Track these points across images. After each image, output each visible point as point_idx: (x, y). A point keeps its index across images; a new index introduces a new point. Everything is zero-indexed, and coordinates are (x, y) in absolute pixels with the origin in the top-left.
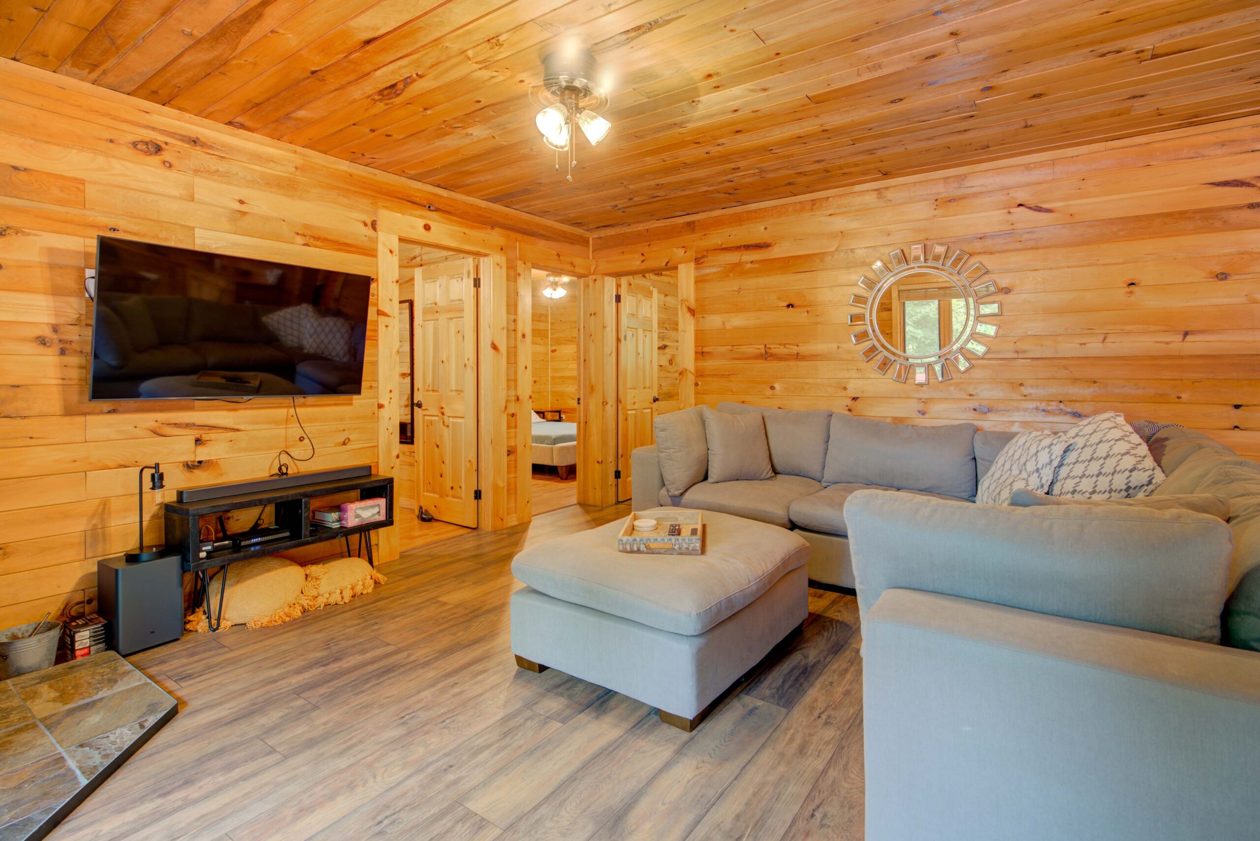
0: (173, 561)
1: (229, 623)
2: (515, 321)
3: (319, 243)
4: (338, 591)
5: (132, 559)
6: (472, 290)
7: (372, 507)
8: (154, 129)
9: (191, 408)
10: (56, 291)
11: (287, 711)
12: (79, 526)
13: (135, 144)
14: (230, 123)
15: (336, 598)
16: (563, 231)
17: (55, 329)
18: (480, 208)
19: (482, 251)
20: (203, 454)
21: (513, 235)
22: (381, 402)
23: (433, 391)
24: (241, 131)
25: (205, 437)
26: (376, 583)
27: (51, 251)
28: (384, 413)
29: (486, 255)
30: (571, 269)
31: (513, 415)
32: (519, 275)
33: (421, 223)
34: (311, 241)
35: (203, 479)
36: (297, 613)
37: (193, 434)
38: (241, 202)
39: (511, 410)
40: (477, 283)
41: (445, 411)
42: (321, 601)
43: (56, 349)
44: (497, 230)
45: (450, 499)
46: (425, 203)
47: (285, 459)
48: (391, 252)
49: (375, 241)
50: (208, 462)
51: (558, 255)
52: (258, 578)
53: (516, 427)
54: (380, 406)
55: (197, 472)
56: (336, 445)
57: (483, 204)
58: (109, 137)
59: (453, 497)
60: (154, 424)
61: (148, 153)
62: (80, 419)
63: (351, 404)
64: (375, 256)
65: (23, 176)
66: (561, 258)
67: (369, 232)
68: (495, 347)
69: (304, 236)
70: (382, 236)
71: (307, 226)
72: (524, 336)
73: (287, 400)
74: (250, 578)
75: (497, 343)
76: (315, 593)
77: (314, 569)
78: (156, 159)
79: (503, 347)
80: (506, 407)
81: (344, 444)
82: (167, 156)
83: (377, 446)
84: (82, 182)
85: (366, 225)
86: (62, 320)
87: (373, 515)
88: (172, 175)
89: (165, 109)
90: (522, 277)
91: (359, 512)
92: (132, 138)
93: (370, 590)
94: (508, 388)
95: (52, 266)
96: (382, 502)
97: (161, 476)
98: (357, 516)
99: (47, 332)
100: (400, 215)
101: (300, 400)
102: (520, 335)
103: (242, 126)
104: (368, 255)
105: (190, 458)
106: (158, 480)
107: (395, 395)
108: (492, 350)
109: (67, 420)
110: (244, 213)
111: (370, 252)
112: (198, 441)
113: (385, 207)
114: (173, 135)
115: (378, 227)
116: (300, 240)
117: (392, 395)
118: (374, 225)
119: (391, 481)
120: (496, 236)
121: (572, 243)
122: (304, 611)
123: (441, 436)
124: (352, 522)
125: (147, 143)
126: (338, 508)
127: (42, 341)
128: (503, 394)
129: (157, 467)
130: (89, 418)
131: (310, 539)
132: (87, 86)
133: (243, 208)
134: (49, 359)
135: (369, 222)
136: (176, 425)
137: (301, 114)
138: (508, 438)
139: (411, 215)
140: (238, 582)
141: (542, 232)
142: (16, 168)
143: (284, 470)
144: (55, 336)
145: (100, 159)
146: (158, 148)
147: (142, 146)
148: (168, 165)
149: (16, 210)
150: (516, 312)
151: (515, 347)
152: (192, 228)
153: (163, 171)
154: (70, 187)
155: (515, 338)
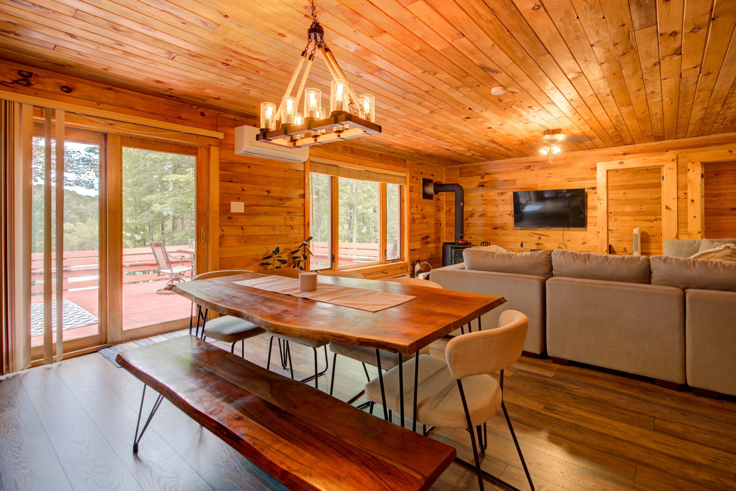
2: (685, 194)
3: (574, 180)
8: (528, 163)
9: (538, 230)
13: (525, 168)
18: (657, 145)
20: (541, 242)
21: (684, 151)
25: (541, 237)
28: (600, 235)
29: (662, 165)
32: (689, 170)
34: (571, 180)
37: (538, 236)
38: (550, 174)
44: (671, 151)
46: (622, 153)
47: (561, 246)
48: (603, 176)
49: (595, 174)
50: (543, 244)
54: (598, 232)
55: (539, 245)
56: (581, 244)
58: (520, 168)
60: (530, 233)
61: (528, 169)
62: (515, 231)
63: (586, 231)
64: (596, 179)
65: (506, 181)
66: (734, 152)
67: (593, 172)
68: (668, 208)
69: (569, 178)
70: (598, 172)
72: (693, 201)
73: (561, 228)
75: (668, 206)
78: (530, 169)
79: (675, 207)
80: (677, 237)
81: (584, 244)
82: (532, 168)
83: (598, 246)
84: (516, 180)
85: (592, 169)
88: (533, 172)
89: (531, 157)
90: (691, 171)
92: (525, 167)
94: (679, 227)
99: (510, 212)
100: (607, 162)
101: (565, 229)
102: (689, 200)
105: (537, 242)
106: (521, 245)
107: (605, 229)
108: (667, 210)
109: (513, 231)
110: (550, 177)
111: (593, 179)
112: (539, 238)
113: (601, 161)
114: (532, 163)
115: (597, 169)
116: (566, 180)
117: (603, 228)
118: (595, 169)
120: (670, 155)
127: (509, 214)
132: (516, 159)
136: (535, 234)
139: (613, 160)
145: (519, 173)
146: (530, 167)
147: (527, 168)
148: (532, 170)
149: (506, 189)
150: (686, 189)
151: (687, 207)
152: (537, 184)
153: (531, 172)
154: (514, 181)
155: (686, 202)
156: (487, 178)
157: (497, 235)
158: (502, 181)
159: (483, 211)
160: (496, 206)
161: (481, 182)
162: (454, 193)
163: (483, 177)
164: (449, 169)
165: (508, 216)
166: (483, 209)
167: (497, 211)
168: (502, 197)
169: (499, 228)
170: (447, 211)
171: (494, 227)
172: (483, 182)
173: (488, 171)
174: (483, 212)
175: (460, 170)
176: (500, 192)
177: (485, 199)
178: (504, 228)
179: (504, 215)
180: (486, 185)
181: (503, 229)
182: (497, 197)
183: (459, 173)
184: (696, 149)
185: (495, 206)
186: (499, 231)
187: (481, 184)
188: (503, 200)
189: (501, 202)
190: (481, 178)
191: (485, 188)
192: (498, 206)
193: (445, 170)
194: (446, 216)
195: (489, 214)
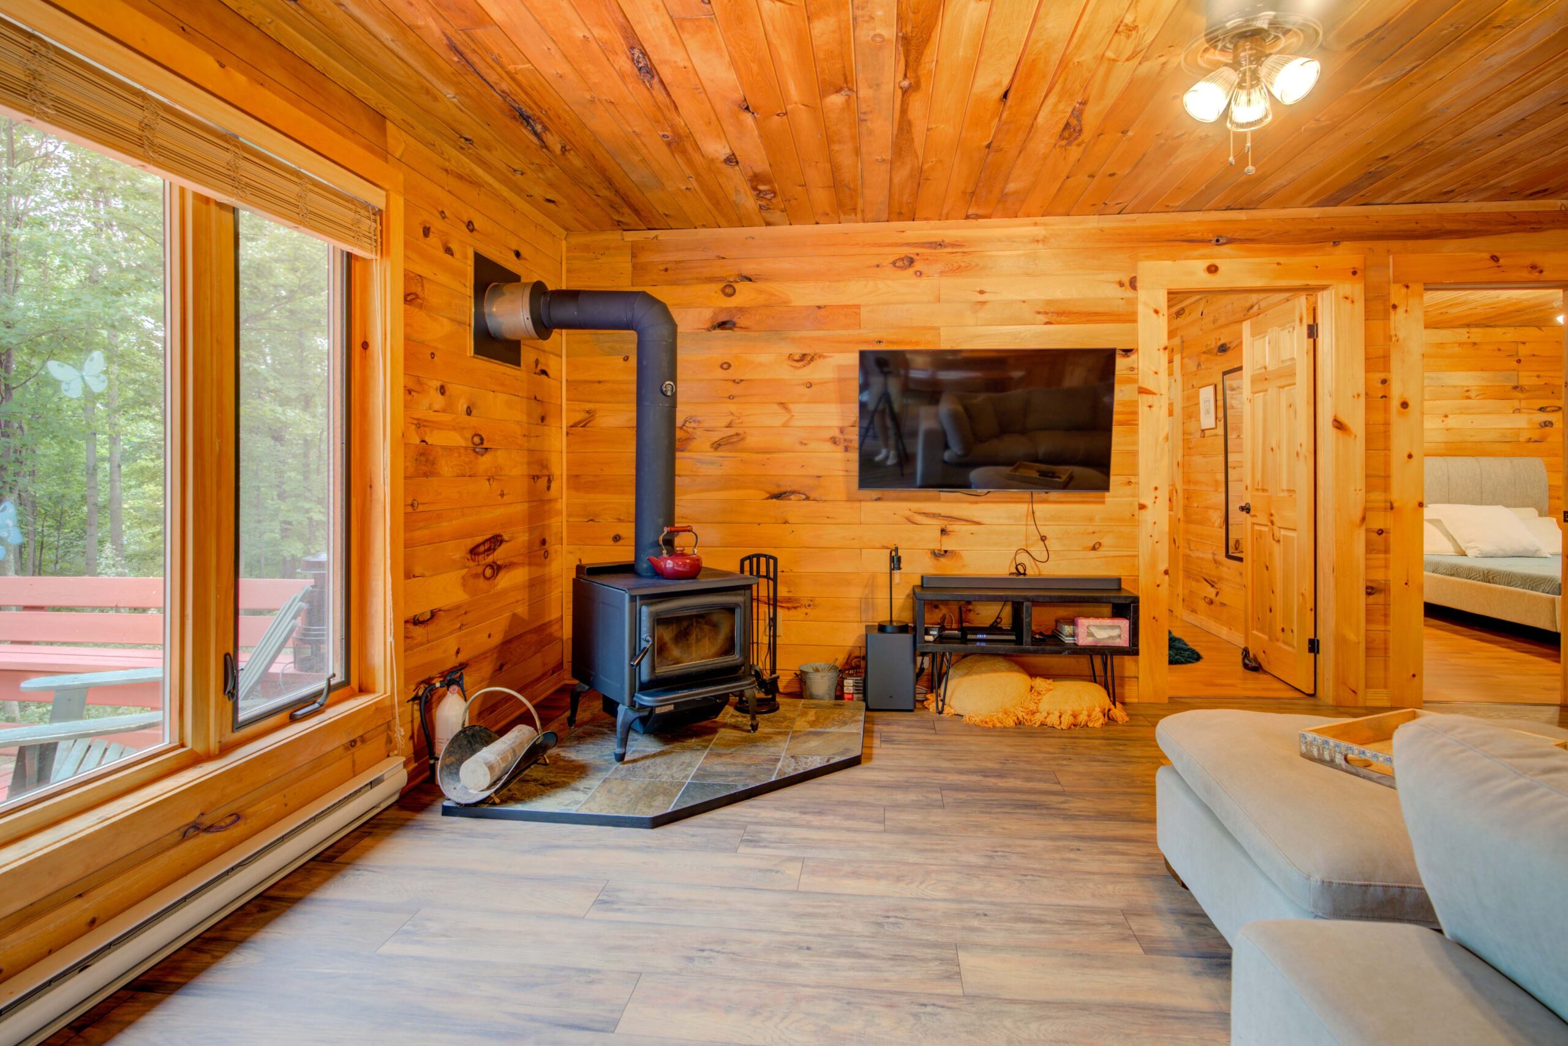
0: (907, 638)
1: (953, 711)
2: (1384, 382)
3: (1063, 319)
4: (1057, 714)
5: (882, 628)
6: (1307, 343)
7: (1112, 627)
8: (908, 244)
9: (938, 500)
10: (842, 400)
11: (921, 798)
12: (856, 593)
13: (894, 263)
14: (967, 217)
15: (1053, 720)
16: (1509, 214)
17: (842, 430)
18: (1311, 220)
19: (1313, 282)
20: (948, 544)
21: (1380, 246)
22: (1142, 501)
23: (1264, 490)
24: (981, 221)
25: (950, 528)
26: (1110, 719)
27: (840, 368)
28: (1147, 516)
29: (1324, 288)
30: (1535, 275)
31: (1380, 532)
32: (1395, 307)
33: (1201, 265)
34: (1054, 318)
35: (950, 568)
36: (1010, 722)
37: (938, 524)
38: (982, 292)
39: (1377, 522)
40: (1312, 332)
41: (1275, 519)
42: (1038, 718)
43: (841, 448)
44: (1345, 245)
45: (1280, 644)
46: (1210, 236)
47: (1023, 558)
48: (1156, 312)
49: (1133, 302)
50: (952, 552)
51: (1495, 258)
52: (984, 676)
53: (1387, 551)
54: (1142, 507)
55: (942, 560)
56: (1084, 549)
57: (1316, 212)
58: (876, 262)
59: (1285, 643)
60: (908, 513)
61: (904, 268)
62: (857, 505)
63: (1103, 502)
64: (1135, 321)
65: (823, 312)
66: (1501, 261)
67: (1129, 293)
68: (1339, 425)
69: (1046, 313)
70: (1142, 295)
71: (1049, 302)
72: (1405, 405)
73: (1025, 494)
74: (976, 673)
75: (1343, 419)
76: (1033, 707)
77: (1039, 683)
78: (911, 271)
79: (1357, 423)
80: (1364, 519)
81: (1094, 548)
82: (918, 266)
83: (1137, 556)
84: (858, 307)
85: (1121, 284)
86: (847, 423)
87: (1111, 637)
88: (924, 282)
89: (915, 223)
90: (1400, 310)
91: (1093, 630)
92: (891, 259)
93: (1098, 724)
94: (1369, 488)
95: (840, 380)
96: (1124, 624)
97: (899, 559)
98: (1091, 635)
99: (836, 433)
100: (1169, 263)
101: (1039, 494)
102: (1395, 403)
103: (978, 217)
104: (1125, 322)
105: (935, 546)
106: (895, 562)
107: (1163, 494)
108: (1335, 430)
109: (848, 505)
110: (984, 303)
111: (1129, 317)
112: (943, 531)
113: (1148, 258)
114: (923, 245)
115: (1139, 284)
116: (1042, 318)
117: (1158, 493)
118: (1133, 284)
119: (1136, 600)
120: (1347, 255)
121: (1534, 230)
122: (1019, 723)
123: (1271, 554)
124: (1083, 640)
125: (902, 259)
126: (1072, 622)
127: (834, 441)
128: (1356, 497)
129: (896, 549)
130: (863, 504)
131: (1031, 648)
132: (861, 226)
133: (982, 298)
134: (838, 454)
135: (1126, 280)
136: (925, 514)
137: (1011, 187)
138: (1367, 567)
139: (1187, 258)
140: (966, 674)
141: (1449, 226)
142: (819, 307)
143: (1021, 570)
144: (841, 436)
145: (871, 283)
146: (912, 261)
147: (899, 264)
148: (920, 274)
149: (820, 339)
150: (1387, 368)
151: (1387, 423)
152: (938, 328)
153: (915, 280)
154: (852, 311)
155: (1386, 410)
156: (745, 295)
157: (786, 522)
158: (808, 307)
159: (729, 426)
160: (782, 404)
161: (722, 310)
162: (632, 335)
163: (729, 291)
164: (586, 248)
165: (829, 446)
166: (730, 418)
167: (785, 425)
168: (807, 373)
169: (793, 492)
170: (574, 425)
171: (776, 491)
172: (729, 310)
173: (749, 268)
174: (731, 431)
175: (634, 256)
176: (798, 352)
177: (737, 377)
178: (813, 495)
179: (813, 445)
180: (741, 321)
181: (807, 498)
182: (786, 372)
183: (629, 266)
184: (1410, 243)
185: (776, 408)
186: (792, 508)
187: (723, 318)
188: (810, 385)
189: (804, 390)
190: (723, 291)
191: (738, 333)
192: (791, 406)
193: (568, 251)
194: (569, 445)
195: (753, 440)
